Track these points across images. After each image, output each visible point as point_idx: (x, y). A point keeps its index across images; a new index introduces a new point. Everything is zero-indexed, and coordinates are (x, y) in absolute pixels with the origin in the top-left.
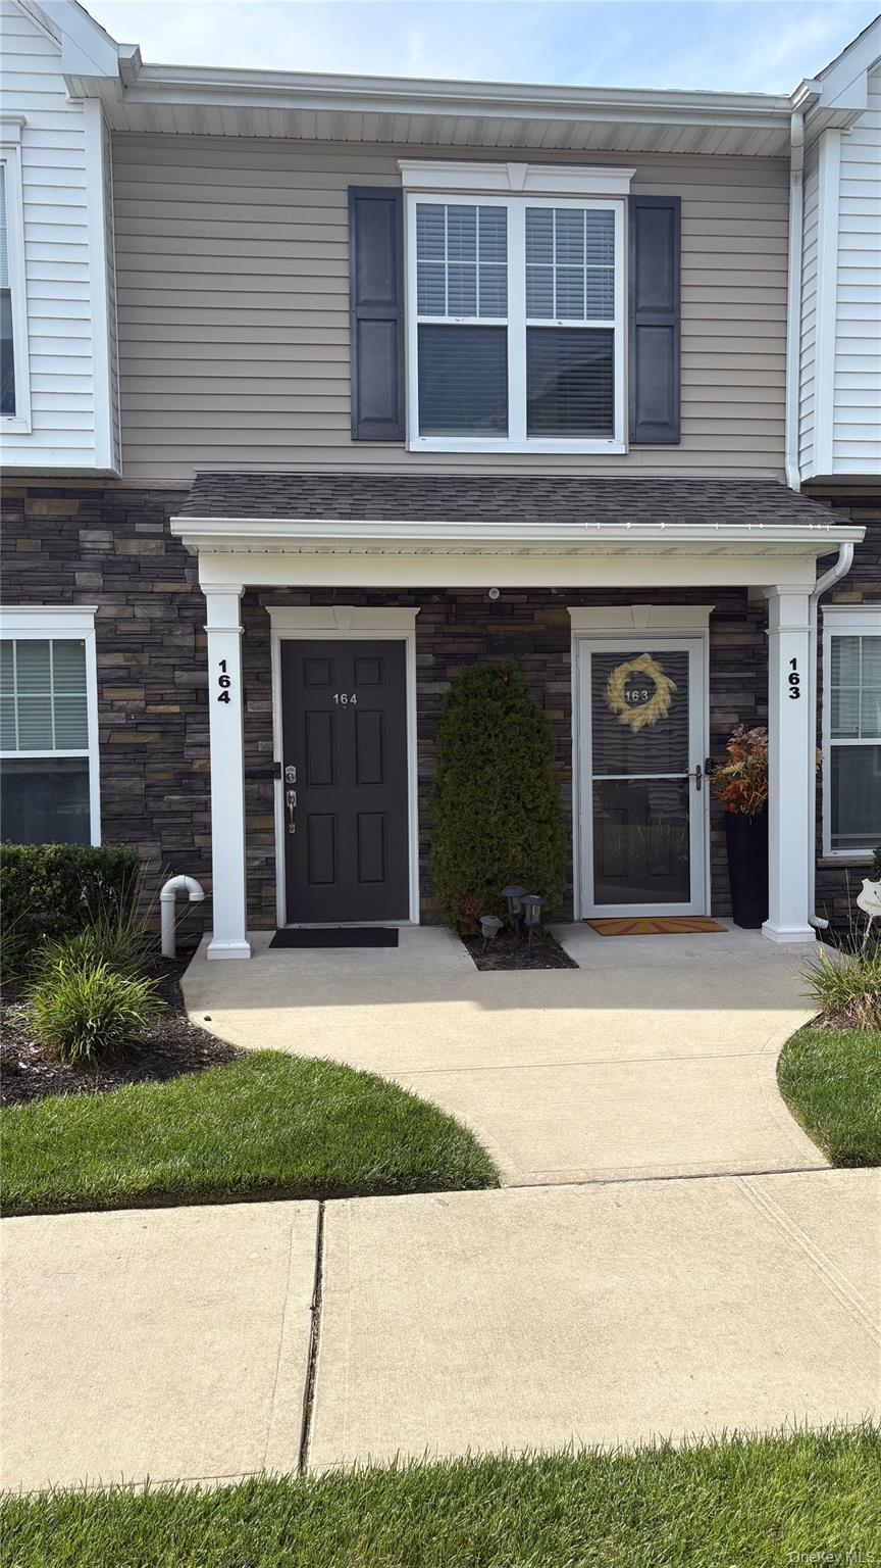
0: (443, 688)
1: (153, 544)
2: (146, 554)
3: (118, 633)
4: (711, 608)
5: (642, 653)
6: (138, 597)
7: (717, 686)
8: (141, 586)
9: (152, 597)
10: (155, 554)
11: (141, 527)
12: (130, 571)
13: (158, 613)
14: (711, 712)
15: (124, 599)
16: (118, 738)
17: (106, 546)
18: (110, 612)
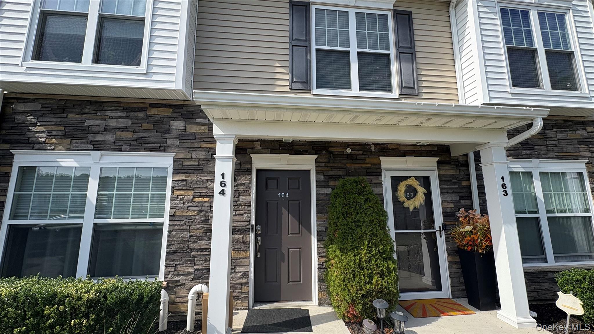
0: (328, 190)
1: (203, 128)
2: (199, 131)
3: (183, 165)
4: (437, 159)
5: (410, 177)
6: (194, 149)
7: (443, 191)
8: (196, 145)
9: (201, 149)
10: (203, 132)
11: (198, 121)
12: (191, 139)
13: (202, 156)
14: (442, 202)
15: (188, 150)
16: (179, 213)
17: (182, 128)
18: (181, 156)
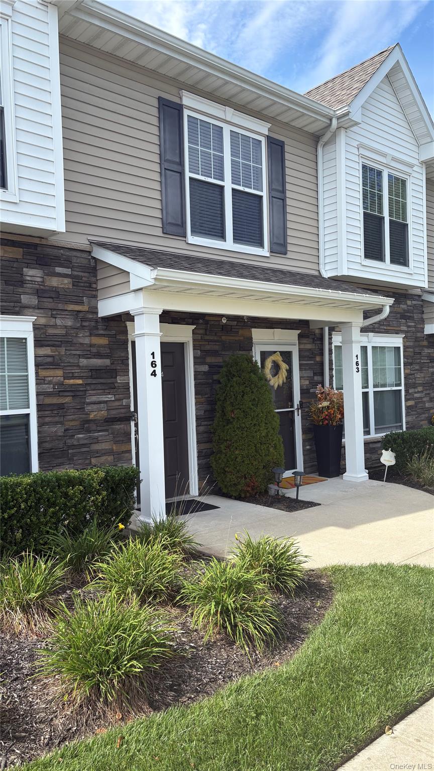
0: (205, 368)
1: (66, 281)
2: (62, 286)
3: (47, 334)
4: (299, 332)
5: (277, 352)
6: (59, 313)
7: (302, 367)
8: (60, 306)
9: (66, 313)
10: (67, 287)
11: (59, 270)
12: (54, 296)
13: (69, 323)
14: (300, 379)
15: (50, 313)
16: (48, 401)
17: (39, 279)
18: (42, 321)
